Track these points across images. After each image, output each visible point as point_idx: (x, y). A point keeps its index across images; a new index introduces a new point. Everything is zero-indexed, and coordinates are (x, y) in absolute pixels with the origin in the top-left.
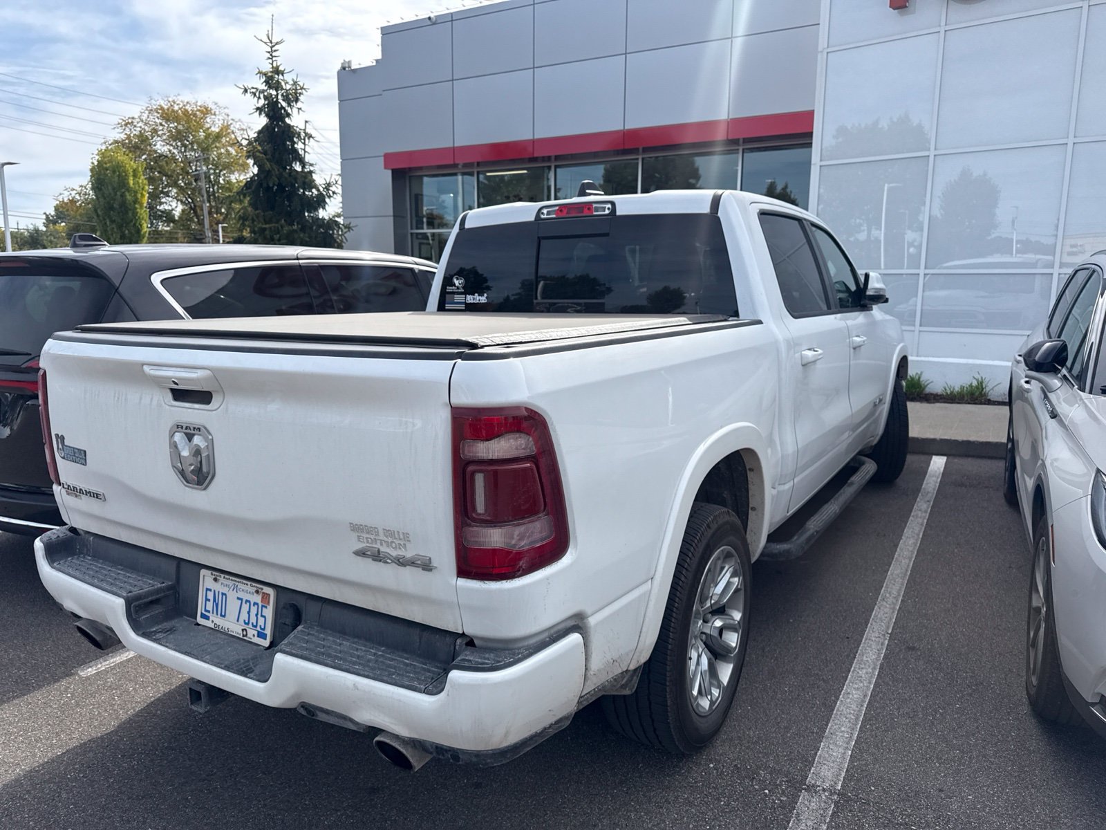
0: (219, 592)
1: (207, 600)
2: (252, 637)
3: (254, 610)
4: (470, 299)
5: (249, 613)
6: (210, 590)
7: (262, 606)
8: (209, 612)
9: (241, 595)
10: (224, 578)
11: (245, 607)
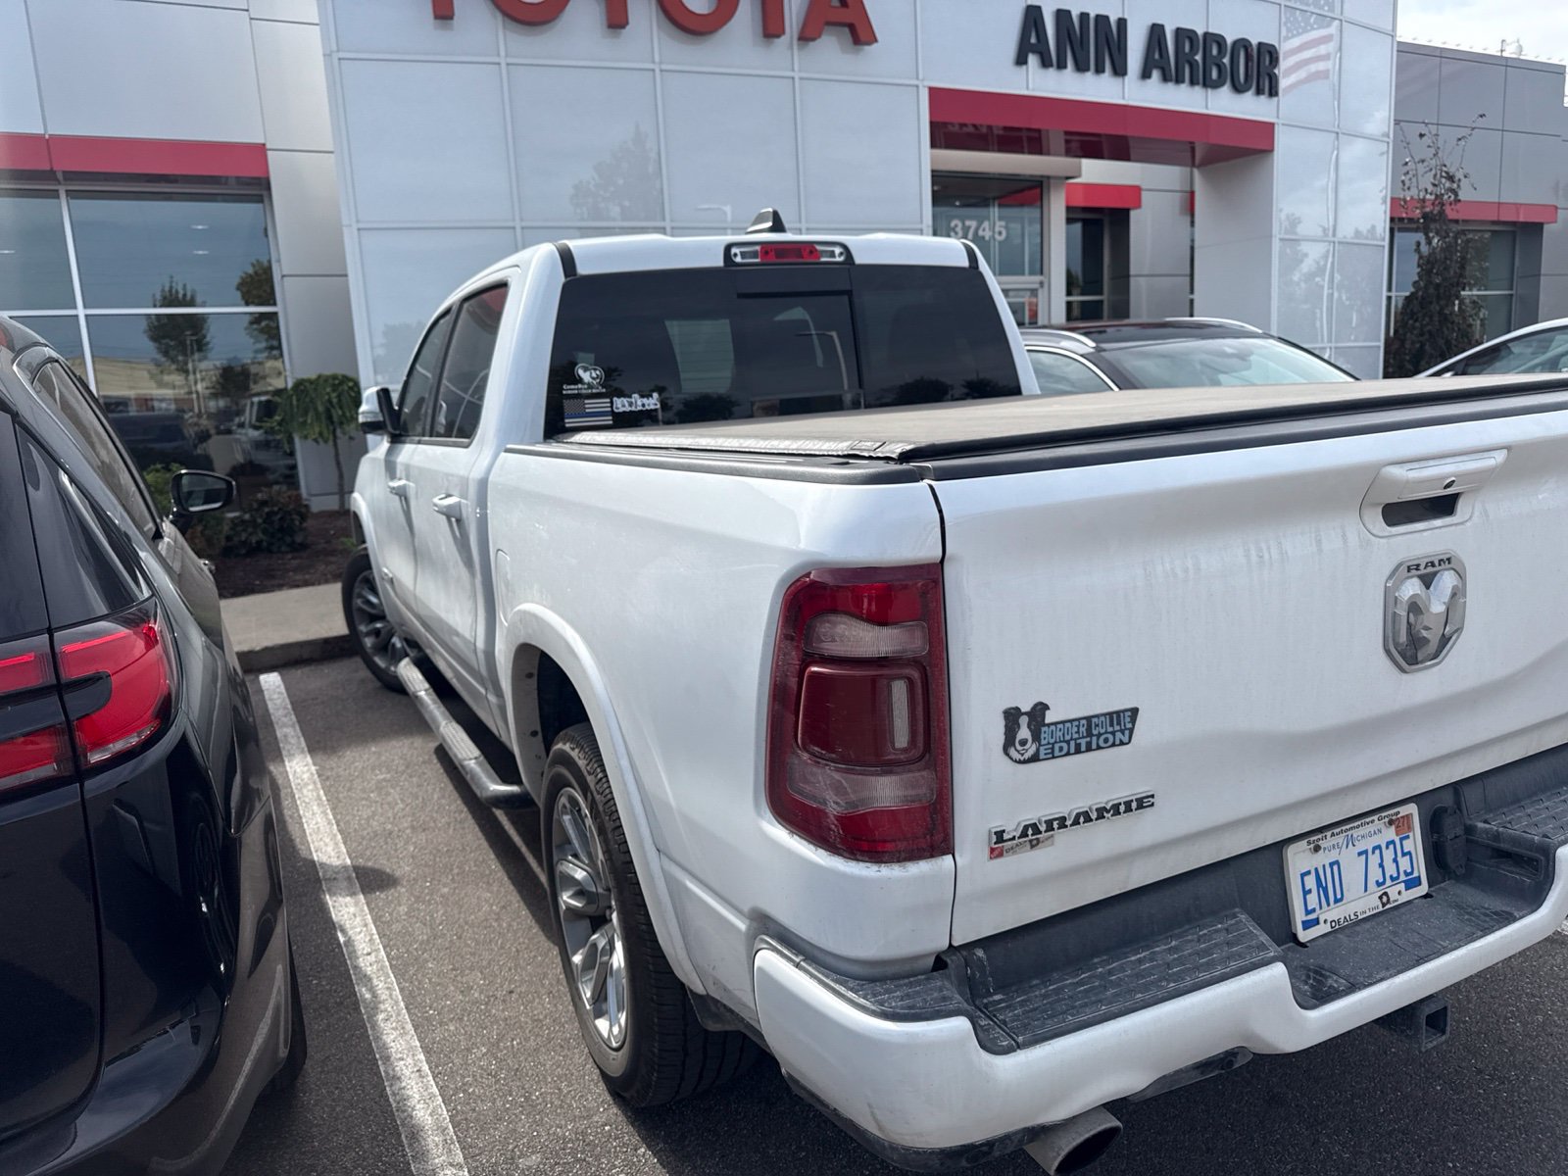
0: (1324, 866)
1: (1306, 892)
2: (1397, 897)
3: (1388, 855)
4: (621, 405)
5: (1381, 865)
6: (1309, 873)
7: (1401, 840)
8: (1314, 910)
9: (1361, 846)
10: (1333, 835)
11: (1374, 859)
